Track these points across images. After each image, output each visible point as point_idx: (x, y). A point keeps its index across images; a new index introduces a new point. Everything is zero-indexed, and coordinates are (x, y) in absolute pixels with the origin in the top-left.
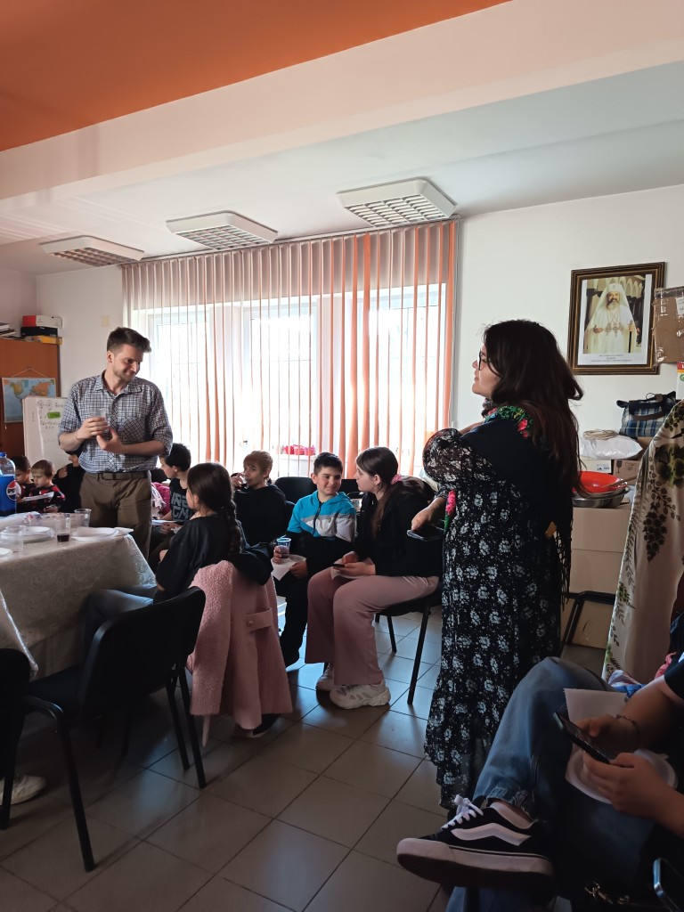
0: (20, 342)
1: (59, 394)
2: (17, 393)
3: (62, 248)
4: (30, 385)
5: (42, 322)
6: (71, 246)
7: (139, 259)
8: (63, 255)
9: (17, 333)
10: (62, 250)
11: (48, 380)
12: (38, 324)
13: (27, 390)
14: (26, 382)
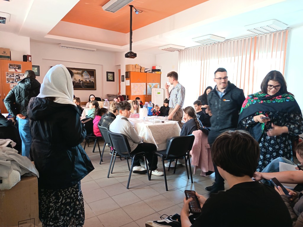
0: (152, 74)
1: (160, 88)
2: (150, 87)
3: (164, 48)
4: (153, 85)
5: (157, 68)
6: (166, 47)
7: (183, 49)
8: (164, 50)
9: (151, 71)
10: (164, 49)
11: (158, 84)
12: (156, 69)
13: (152, 86)
14: (153, 84)
